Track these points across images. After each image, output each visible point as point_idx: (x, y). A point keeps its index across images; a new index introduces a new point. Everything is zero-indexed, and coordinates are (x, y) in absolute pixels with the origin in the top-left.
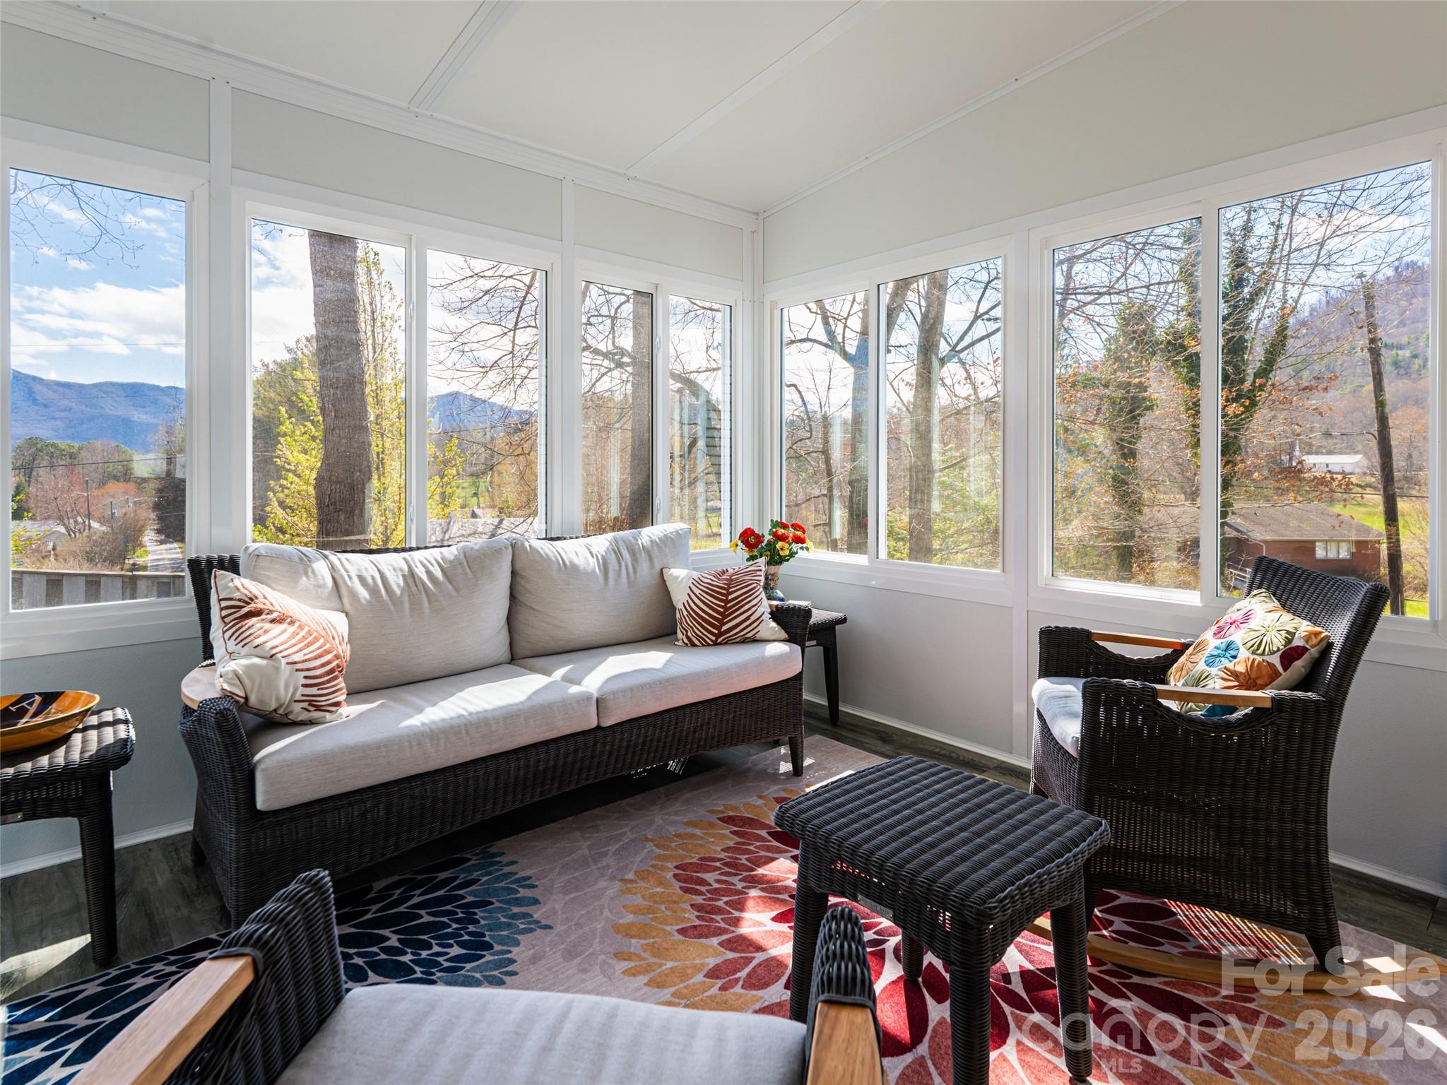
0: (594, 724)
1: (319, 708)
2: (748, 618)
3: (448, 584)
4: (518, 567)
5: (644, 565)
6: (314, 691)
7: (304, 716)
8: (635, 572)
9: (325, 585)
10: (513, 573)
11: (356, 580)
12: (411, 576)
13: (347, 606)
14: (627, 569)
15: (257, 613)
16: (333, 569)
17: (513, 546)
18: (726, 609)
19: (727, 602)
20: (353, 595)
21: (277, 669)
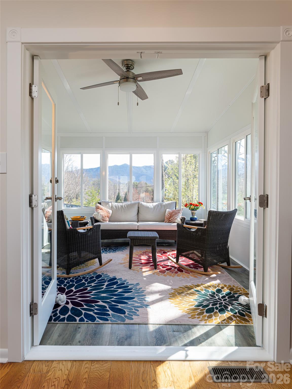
0: (137, 229)
1: (104, 221)
2: (174, 218)
3: (127, 208)
4: (139, 207)
5: (163, 208)
6: (103, 218)
7: (102, 221)
8: (161, 209)
9: (110, 206)
10: (138, 207)
11: (114, 206)
12: (122, 206)
13: (113, 210)
14: (159, 208)
15: (98, 208)
16: (112, 204)
17: (138, 203)
18: (171, 216)
19: (171, 215)
20: (114, 208)
21: (99, 214)
